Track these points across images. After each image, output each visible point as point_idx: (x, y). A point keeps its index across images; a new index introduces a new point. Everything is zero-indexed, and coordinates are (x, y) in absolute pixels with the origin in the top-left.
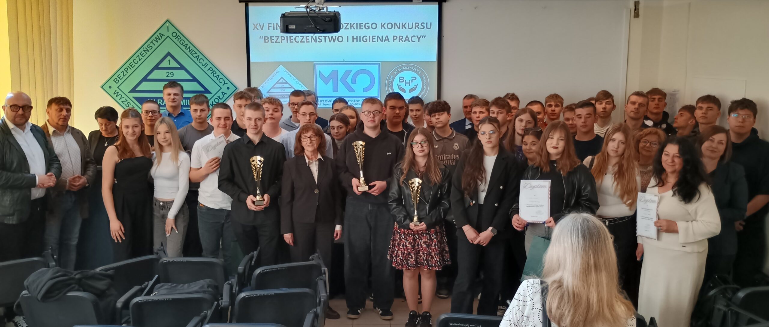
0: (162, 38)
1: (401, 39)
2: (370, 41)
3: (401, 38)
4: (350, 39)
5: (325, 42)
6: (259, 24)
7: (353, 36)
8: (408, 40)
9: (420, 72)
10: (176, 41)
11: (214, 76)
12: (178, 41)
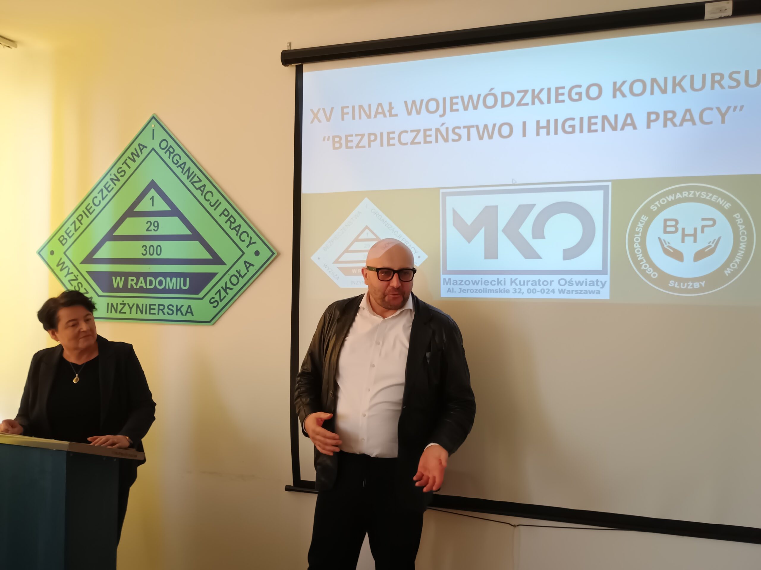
0: (142, 153)
1: (671, 120)
2: (581, 131)
3: (670, 115)
4: (531, 128)
5: (469, 139)
6: (324, 109)
7: (538, 122)
8: (692, 120)
9: (727, 206)
10: (166, 157)
11: (230, 227)
12: (169, 157)
